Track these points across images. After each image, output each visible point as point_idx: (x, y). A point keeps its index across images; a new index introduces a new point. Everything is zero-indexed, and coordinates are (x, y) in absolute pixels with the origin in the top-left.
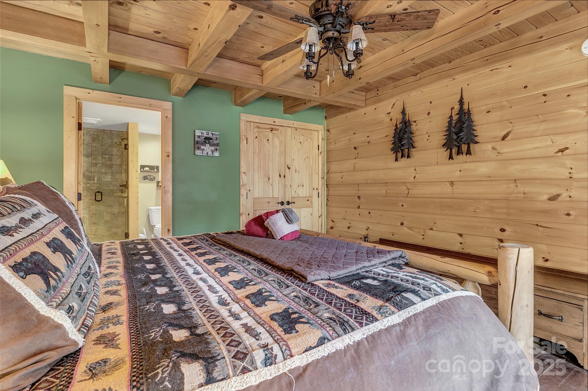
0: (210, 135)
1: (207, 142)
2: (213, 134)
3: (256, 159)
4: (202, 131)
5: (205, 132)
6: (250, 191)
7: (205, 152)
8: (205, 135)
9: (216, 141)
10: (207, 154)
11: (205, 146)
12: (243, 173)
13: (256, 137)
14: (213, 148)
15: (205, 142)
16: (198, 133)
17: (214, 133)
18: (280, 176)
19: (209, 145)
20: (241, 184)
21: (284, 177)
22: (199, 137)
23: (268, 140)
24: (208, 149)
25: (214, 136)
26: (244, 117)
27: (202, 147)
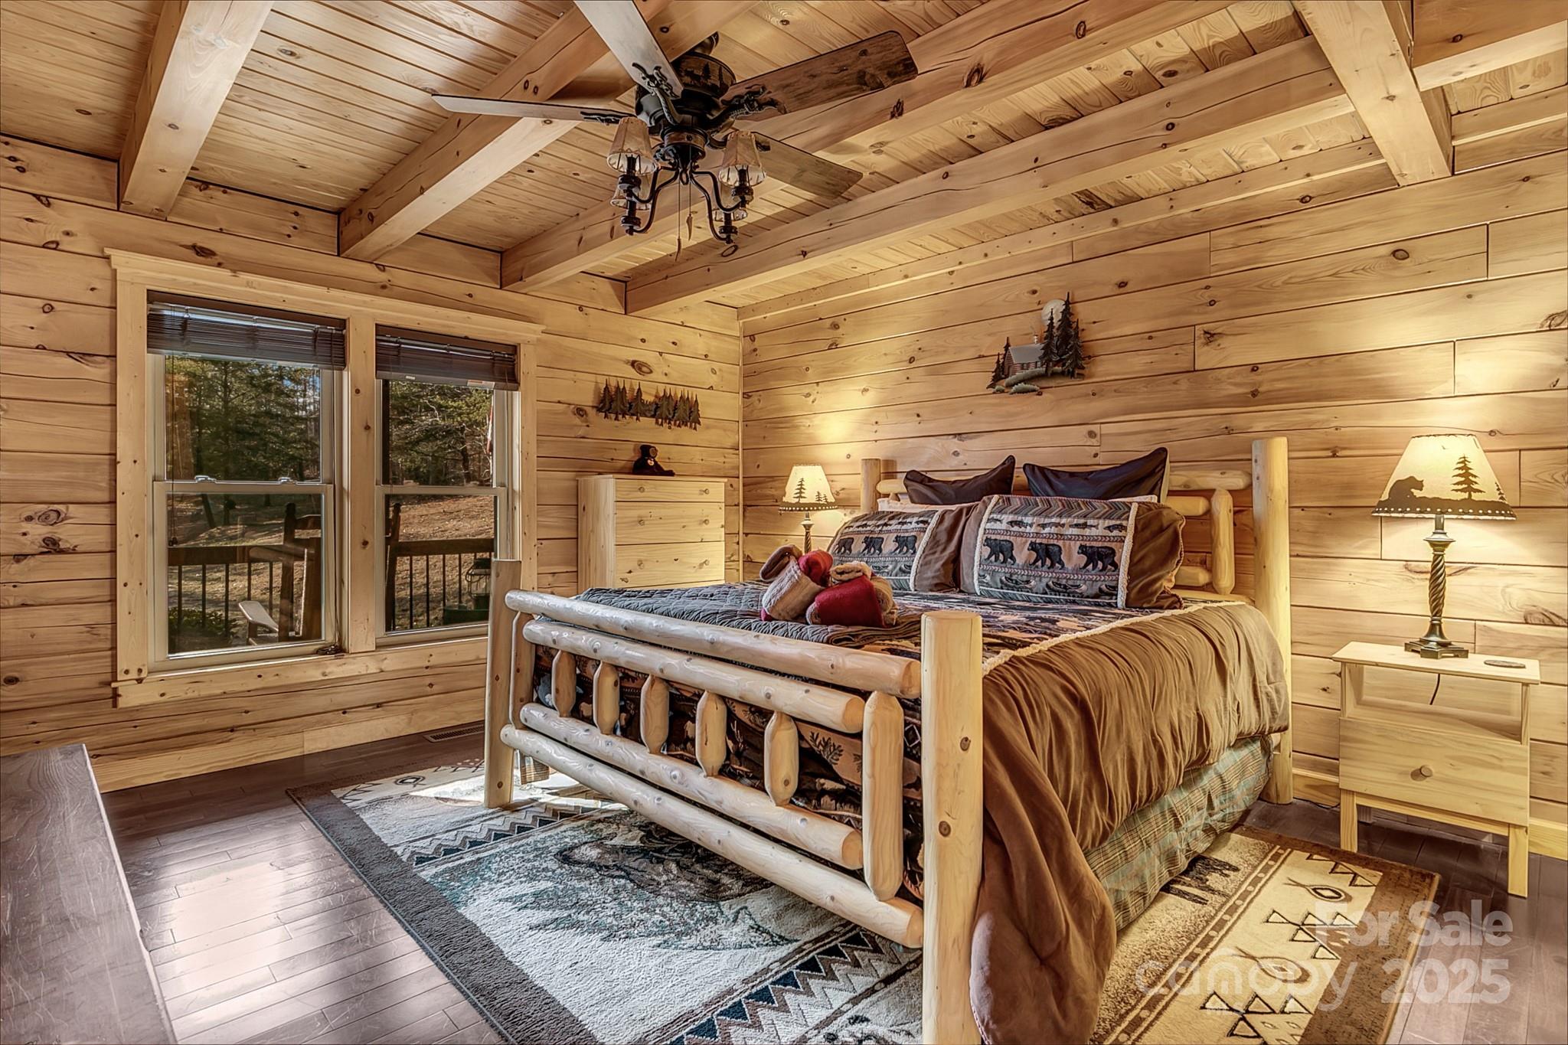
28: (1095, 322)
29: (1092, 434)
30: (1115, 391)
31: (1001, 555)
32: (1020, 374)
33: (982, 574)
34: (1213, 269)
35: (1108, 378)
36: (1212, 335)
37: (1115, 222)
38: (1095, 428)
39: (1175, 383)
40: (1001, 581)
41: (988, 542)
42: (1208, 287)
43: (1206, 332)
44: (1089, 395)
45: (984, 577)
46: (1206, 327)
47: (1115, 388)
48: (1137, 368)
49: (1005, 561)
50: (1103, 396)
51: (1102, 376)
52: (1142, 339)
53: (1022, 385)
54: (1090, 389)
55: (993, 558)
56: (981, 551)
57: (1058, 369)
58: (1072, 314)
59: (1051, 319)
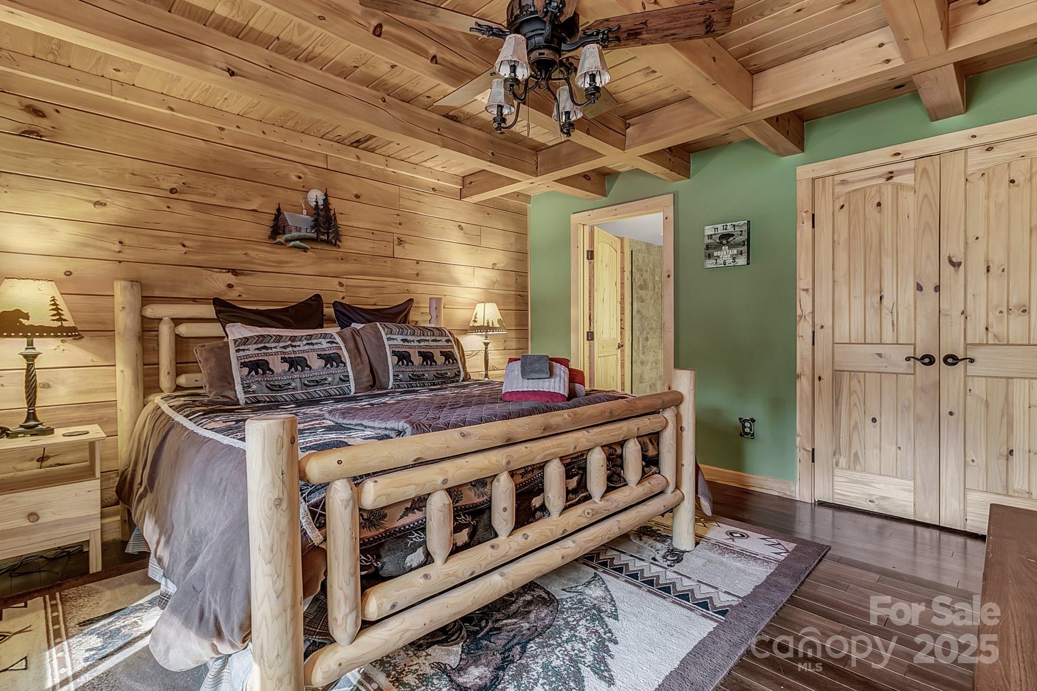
0: (730, 229)
1: (724, 242)
2: (734, 226)
3: (842, 256)
4: (716, 226)
5: (720, 226)
6: (822, 327)
7: (720, 261)
8: (721, 231)
9: (741, 237)
10: (725, 263)
11: (721, 250)
12: (803, 290)
13: (842, 207)
14: (735, 252)
15: (721, 243)
16: (709, 231)
17: (736, 223)
18: (919, 288)
19: (727, 247)
20: (799, 312)
21: (937, 289)
22: (710, 237)
23: (879, 204)
24: (725, 254)
25: (737, 229)
26: (805, 172)
27: (715, 254)
28: (341, 214)
29: (341, 284)
30: (355, 260)
31: (404, 361)
32: (295, 234)
33: (396, 374)
34: (401, 207)
35: (350, 251)
36: (401, 241)
37: (358, 158)
38: (343, 281)
39: (385, 262)
40: (410, 377)
41: (394, 353)
42: (398, 215)
43: (398, 239)
44: (338, 259)
45: (398, 376)
46: (400, 236)
47: (355, 258)
48: (366, 249)
49: (407, 365)
50: (347, 261)
51: (347, 249)
52: (368, 232)
53: (298, 243)
54: (340, 255)
55: (400, 363)
56: (391, 360)
57: (325, 237)
58: (329, 204)
59: (317, 202)
